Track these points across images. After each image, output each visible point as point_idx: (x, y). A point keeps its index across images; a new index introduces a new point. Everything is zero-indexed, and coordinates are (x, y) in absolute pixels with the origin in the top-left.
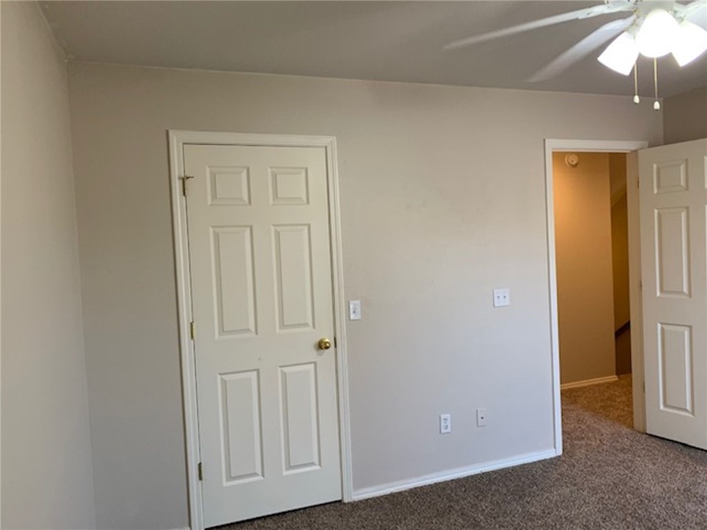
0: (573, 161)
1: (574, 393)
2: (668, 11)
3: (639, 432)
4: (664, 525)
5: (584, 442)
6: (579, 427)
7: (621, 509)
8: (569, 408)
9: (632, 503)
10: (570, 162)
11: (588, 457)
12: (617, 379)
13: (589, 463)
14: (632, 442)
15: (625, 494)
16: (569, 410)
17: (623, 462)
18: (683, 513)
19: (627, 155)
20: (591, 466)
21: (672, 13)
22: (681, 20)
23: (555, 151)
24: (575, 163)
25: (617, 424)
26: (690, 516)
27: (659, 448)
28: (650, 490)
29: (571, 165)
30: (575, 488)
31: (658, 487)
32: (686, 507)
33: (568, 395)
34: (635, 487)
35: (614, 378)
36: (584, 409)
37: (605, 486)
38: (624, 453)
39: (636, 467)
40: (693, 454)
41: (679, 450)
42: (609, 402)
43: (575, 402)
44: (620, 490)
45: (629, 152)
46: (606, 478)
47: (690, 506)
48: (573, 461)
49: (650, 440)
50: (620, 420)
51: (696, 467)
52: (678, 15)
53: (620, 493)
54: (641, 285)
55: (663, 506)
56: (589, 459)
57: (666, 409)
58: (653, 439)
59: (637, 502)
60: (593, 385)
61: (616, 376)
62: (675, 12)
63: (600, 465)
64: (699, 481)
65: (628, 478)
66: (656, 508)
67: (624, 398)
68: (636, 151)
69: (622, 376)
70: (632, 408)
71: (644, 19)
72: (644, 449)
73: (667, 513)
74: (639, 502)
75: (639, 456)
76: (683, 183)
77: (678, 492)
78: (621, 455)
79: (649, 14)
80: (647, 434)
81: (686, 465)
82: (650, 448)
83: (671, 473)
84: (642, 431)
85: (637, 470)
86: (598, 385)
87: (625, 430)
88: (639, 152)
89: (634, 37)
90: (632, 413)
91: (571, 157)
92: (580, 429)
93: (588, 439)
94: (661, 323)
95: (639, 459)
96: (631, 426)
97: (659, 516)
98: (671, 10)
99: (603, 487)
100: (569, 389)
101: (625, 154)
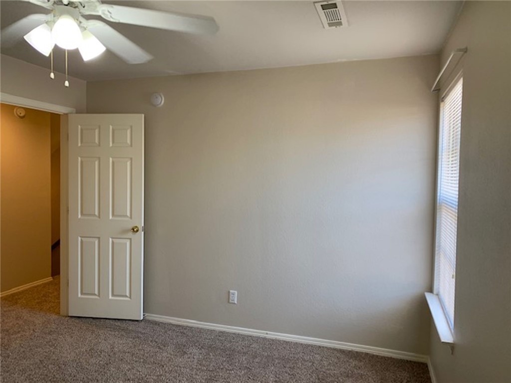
0: (20, 114)
1: (16, 297)
2: (75, 20)
3: (63, 316)
4: (74, 380)
5: (19, 335)
6: (17, 323)
7: (44, 379)
8: (10, 309)
9: (53, 371)
10: (19, 114)
11: (22, 345)
12: (52, 279)
13: (22, 350)
14: (58, 325)
15: (48, 366)
16: (10, 311)
17: (49, 342)
18: (87, 367)
19: (61, 116)
20: (23, 352)
21: (79, 22)
22: (84, 29)
23: (3, 102)
24: (22, 115)
25: (48, 314)
26: (92, 367)
27: (76, 325)
28: (67, 358)
29: (20, 117)
30: (8, 374)
31: (72, 354)
32: (90, 361)
33: (10, 299)
34: (56, 358)
35: (50, 279)
36: (23, 308)
37: (33, 365)
38: (51, 335)
39: (59, 343)
40: (98, 323)
41: (89, 322)
42: (43, 298)
43: (16, 303)
44: (44, 364)
45: (62, 114)
46: (34, 359)
47: (93, 361)
48: (8, 352)
49: (70, 321)
50: (50, 311)
51: (99, 332)
52: (82, 25)
53: (44, 367)
54: (68, 211)
55: (75, 366)
56: (22, 347)
57: (83, 296)
58: (73, 319)
59: (56, 370)
60: (33, 287)
61: (51, 278)
62: (80, 22)
63: (31, 349)
64: (100, 341)
65: (52, 353)
66: (69, 369)
67: (56, 293)
68: (66, 114)
69: (56, 277)
70: (59, 299)
71: (58, 19)
72: (65, 328)
73: (77, 370)
74: (58, 369)
75: (62, 334)
76: (97, 141)
77: (85, 352)
78: (49, 337)
79: (61, 17)
80: (69, 316)
81: (93, 332)
82: (70, 327)
83: (82, 341)
84: (65, 315)
85: (59, 345)
86: (35, 287)
87: (54, 317)
88: (69, 115)
89: (51, 30)
90: (59, 303)
91: (18, 110)
92: (17, 325)
93: (23, 331)
94: (80, 237)
95: (61, 336)
96: (58, 313)
97: (71, 374)
98: (77, 20)
99: (31, 366)
100: (12, 294)
101: (60, 115)
